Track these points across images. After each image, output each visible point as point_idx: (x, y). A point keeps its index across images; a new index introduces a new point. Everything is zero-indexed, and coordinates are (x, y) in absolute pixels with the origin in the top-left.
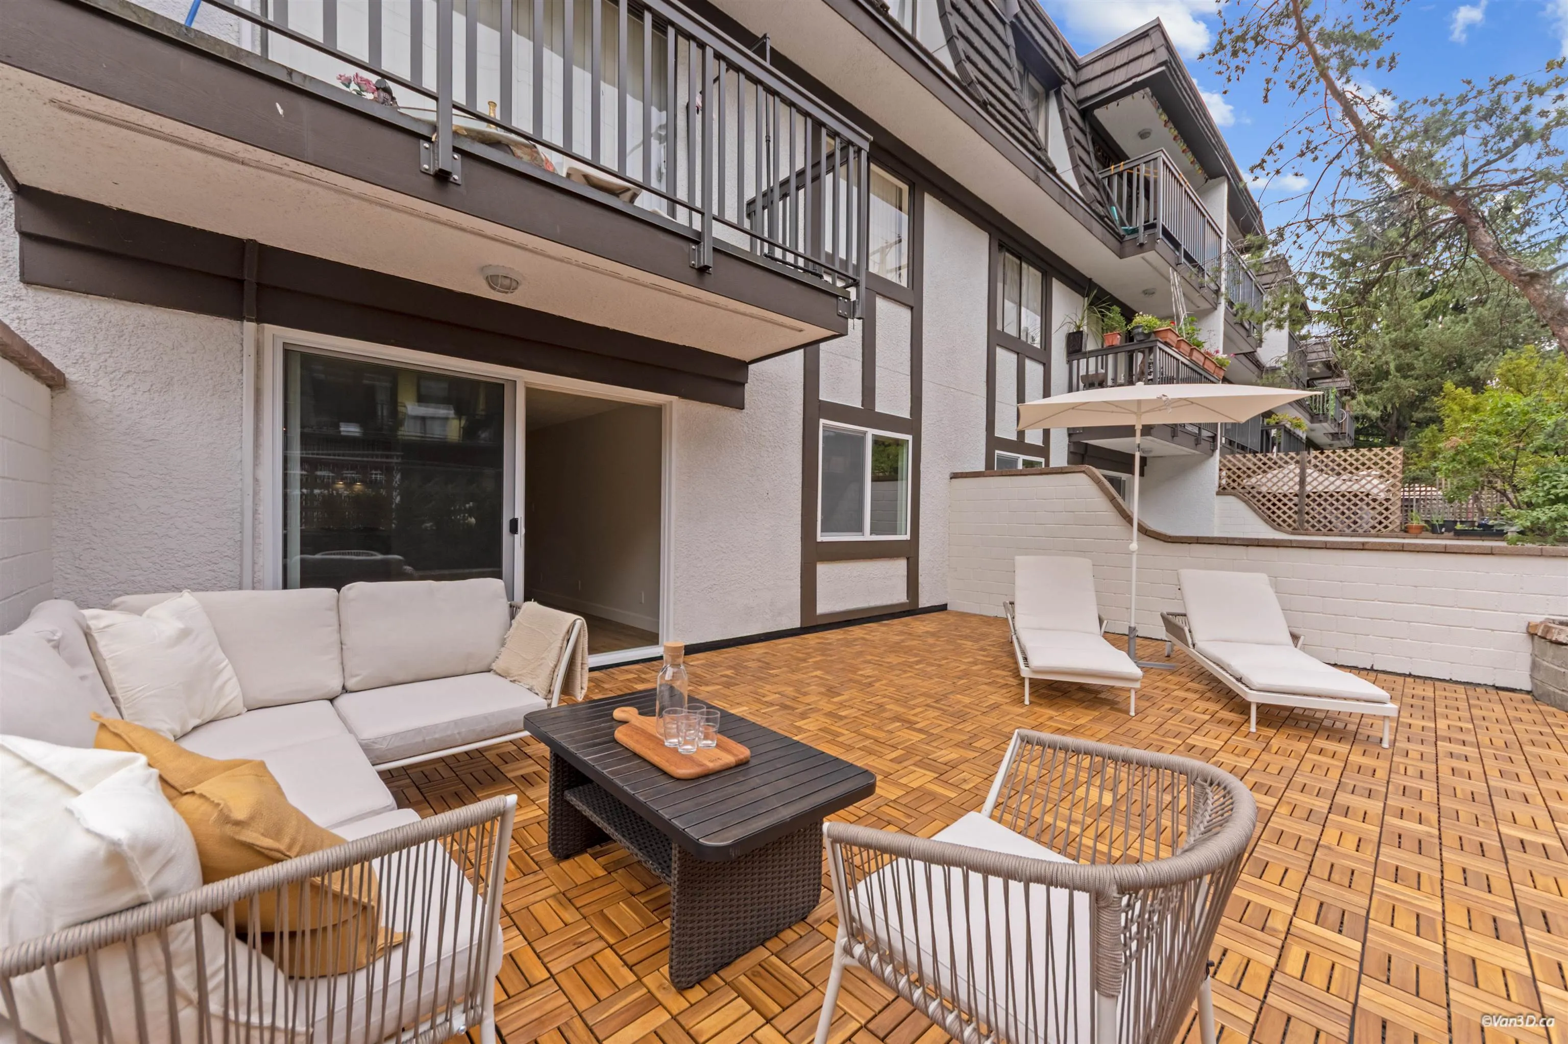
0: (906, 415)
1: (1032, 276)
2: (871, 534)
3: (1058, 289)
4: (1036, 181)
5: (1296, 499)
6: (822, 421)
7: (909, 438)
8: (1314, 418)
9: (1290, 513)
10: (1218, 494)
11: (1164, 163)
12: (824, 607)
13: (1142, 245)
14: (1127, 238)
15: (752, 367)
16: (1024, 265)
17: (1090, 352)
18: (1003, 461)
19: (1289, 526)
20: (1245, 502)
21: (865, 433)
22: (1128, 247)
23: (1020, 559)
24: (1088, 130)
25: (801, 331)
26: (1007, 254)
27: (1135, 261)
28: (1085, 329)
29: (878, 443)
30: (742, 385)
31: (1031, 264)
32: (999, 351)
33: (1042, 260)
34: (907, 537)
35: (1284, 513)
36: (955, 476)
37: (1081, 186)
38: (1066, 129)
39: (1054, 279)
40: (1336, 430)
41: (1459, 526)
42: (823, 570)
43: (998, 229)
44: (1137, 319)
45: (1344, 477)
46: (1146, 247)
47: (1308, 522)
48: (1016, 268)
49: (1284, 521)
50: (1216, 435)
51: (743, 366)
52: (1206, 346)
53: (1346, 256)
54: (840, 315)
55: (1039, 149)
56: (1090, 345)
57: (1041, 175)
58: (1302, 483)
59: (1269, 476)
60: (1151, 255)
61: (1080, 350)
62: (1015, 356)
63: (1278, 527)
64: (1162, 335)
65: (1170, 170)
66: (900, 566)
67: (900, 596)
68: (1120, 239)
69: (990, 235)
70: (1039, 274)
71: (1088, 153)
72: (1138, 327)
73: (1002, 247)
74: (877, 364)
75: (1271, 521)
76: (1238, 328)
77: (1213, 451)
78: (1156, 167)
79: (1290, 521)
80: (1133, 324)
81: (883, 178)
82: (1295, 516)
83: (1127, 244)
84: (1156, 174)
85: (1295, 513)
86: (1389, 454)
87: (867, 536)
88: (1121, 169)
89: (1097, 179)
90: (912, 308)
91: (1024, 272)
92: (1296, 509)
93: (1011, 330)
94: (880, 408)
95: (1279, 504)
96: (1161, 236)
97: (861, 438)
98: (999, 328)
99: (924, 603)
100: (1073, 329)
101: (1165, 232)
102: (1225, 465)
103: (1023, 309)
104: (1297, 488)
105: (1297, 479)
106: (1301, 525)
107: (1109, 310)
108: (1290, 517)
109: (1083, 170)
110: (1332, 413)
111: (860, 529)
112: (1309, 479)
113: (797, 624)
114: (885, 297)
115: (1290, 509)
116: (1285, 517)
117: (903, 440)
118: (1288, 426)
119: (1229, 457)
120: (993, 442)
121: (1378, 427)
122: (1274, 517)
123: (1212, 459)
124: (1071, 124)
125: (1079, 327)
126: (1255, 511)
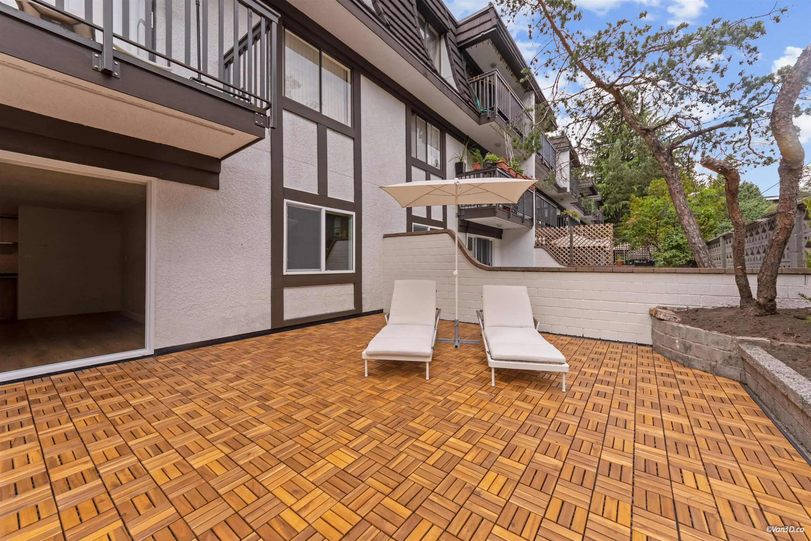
0: (352, 200)
1: (433, 131)
2: (326, 270)
3: (449, 140)
4: (425, 75)
5: (569, 250)
6: (286, 201)
7: (353, 214)
8: (585, 213)
9: (567, 256)
10: (535, 247)
11: (498, 77)
12: (288, 316)
13: (489, 118)
14: (482, 114)
15: (223, 163)
16: (428, 124)
17: (467, 173)
18: (417, 229)
19: (567, 262)
20: (547, 251)
21: (321, 209)
22: (483, 119)
23: (397, 282)
24: (463, 58)
25: (233, 134)
26: (418, 117)
27: (486, 126)
28: (465, 161)
29: (329, 216)
30: (218, 174)
31: (432, 123)
32: (413, 168)
33: (440, 123)
34: (353, 271)
35: (564, 256)
36: (386, 236)
37: (457, 85)
38: (449, 55)
39: (447, 134)
40: (595, 219)
41: (637, 262)
42: (288, 293)
43: (411, 102)
44: (488, 156)
45: (597, 240)
46: (491, 119)
47: (574, 260)
48: (424, 125)
49: (564, 260)
50: (533, 218)
51: (218, 161)
52: (524, 172)
53: (599, 141)
54: (256, 124)
55: (428, 60)
56: (467, 169)
57: (428, 73)
58: (571, 241)
59: (559, 240)
60: (493, 123)
61: (462, 172)
62: (424, 173)
63: (561, 263)
64: (500, 164)
65: (502, 82)
66: (350, 289)
67: (350, 306)
68: (479, 115)
69: (406, 105)
70: (439, 131)
71: (463, 70)
72: (487, 160)
73: (413, 112)
74: (329, 169)
75: (557, 260)
76: (543, 166)
77: (532, 226)
78: (494, 79)
79: (567, 260)
80: (486, 159)
81: (335, 64)
82: (569, 258)
83: (482, 117)
84: (494, 83)
85: (569, 256)
86: (607, 227)
87: (323, 271)
88: (478, 79)
89: (467, 84)
90: (354, 139)
91: (429, 129)
92: (569, 254)
93: (421, 158)
94: (331, 194)
95: (562, 252)
96: (497, 114)
97: (318, 213)
98: (413, 155)
99: (366, 309)
100: (458, 161)
101: (500, 112)
102: (537, 233)
103: (429, 146)
104: (569, 244)
105: (569, 240)
106: (572, 262)
107: (474, 151)
108: (567, 258)
109: (458, 76)
110: (593, 211)
111: (318, 266)
112: (574, 240)
113: (268, 326)
114: (334, 130)
115: (567, 254)
116: (564, 258)
117: (348, 215)
118: (571, 215)
119: (539, 229)
120: (411, 218)
121: (614, 219)
122: (560, 258)
123: (531, 230)
124: (452, 53)
125: (461, 160)
126: (551, 255)
